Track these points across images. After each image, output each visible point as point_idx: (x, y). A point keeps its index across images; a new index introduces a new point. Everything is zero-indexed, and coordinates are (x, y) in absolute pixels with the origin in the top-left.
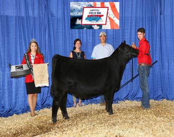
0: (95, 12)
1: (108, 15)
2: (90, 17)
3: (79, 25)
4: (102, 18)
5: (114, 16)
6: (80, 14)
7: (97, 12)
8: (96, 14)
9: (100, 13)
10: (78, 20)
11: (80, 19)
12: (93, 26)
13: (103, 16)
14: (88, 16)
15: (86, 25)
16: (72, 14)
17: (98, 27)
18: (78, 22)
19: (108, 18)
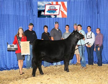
0: (52, 8)
1: (60, 9)
2: (49, 11)
3: (43, 15)
4: (56, 11)
5: (64, 10)
6: (43, 9)
7: (53, 7)
8: (53, 9)
9: (55, 8)
10: (42, 12)
11: (43, 12)
12: (51, 16)
13: (57, 10)
14: (48, 10)
15: (47, 15)
16: (39, 9)
17: (54, 17)
18: (43, 13)
19: (60, 11)
